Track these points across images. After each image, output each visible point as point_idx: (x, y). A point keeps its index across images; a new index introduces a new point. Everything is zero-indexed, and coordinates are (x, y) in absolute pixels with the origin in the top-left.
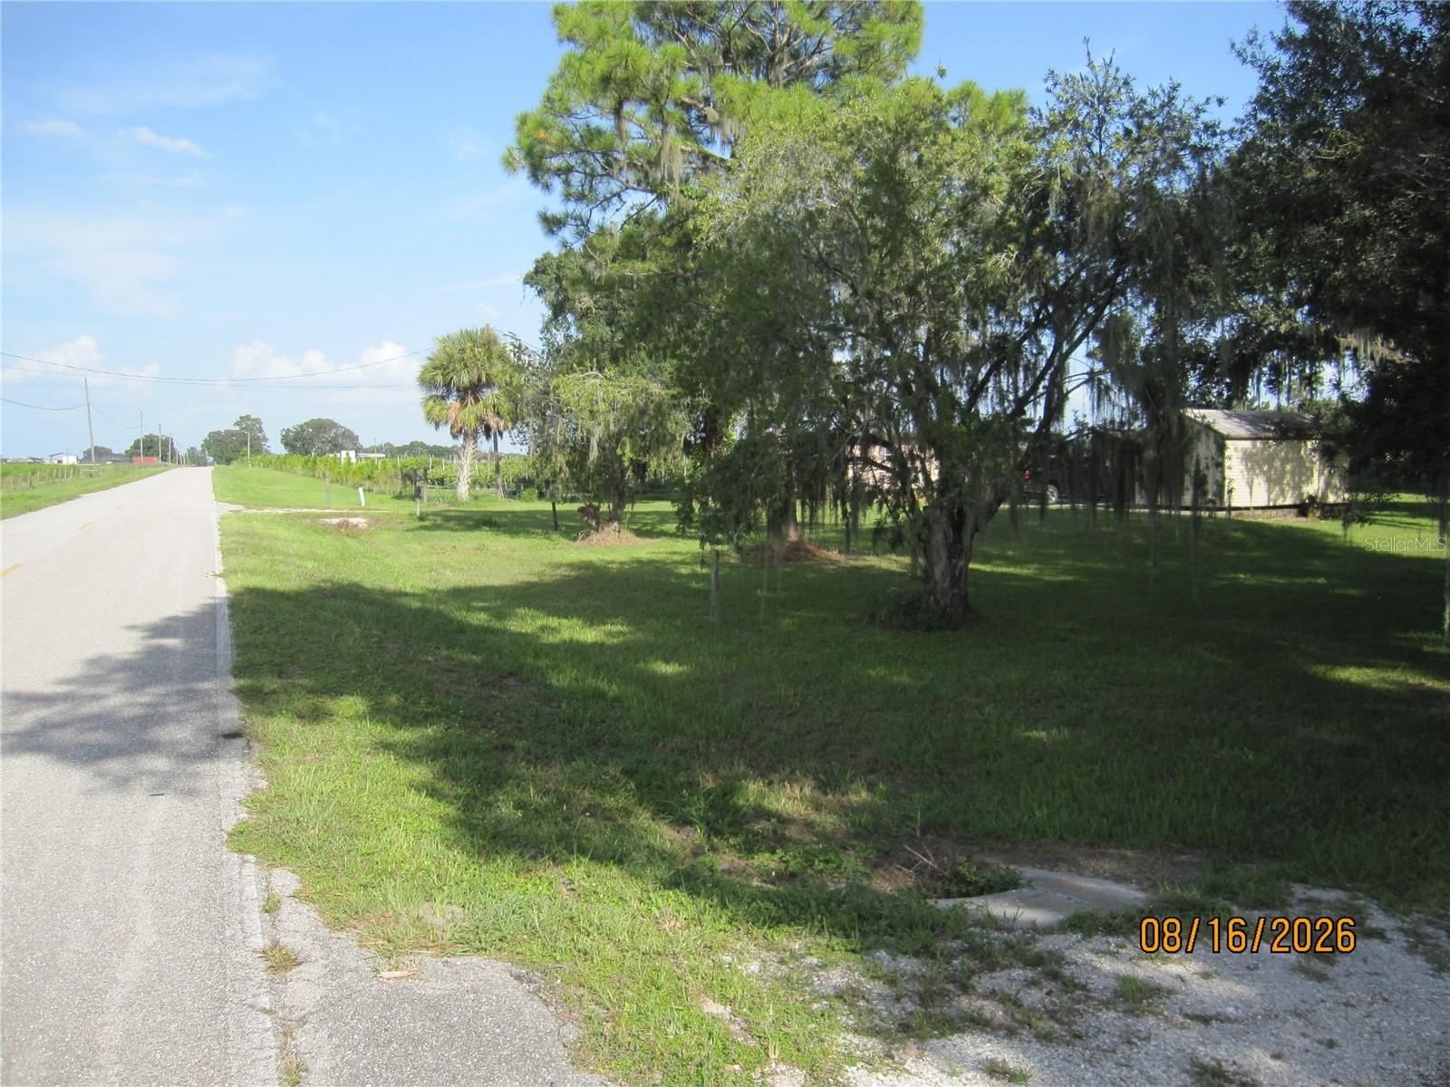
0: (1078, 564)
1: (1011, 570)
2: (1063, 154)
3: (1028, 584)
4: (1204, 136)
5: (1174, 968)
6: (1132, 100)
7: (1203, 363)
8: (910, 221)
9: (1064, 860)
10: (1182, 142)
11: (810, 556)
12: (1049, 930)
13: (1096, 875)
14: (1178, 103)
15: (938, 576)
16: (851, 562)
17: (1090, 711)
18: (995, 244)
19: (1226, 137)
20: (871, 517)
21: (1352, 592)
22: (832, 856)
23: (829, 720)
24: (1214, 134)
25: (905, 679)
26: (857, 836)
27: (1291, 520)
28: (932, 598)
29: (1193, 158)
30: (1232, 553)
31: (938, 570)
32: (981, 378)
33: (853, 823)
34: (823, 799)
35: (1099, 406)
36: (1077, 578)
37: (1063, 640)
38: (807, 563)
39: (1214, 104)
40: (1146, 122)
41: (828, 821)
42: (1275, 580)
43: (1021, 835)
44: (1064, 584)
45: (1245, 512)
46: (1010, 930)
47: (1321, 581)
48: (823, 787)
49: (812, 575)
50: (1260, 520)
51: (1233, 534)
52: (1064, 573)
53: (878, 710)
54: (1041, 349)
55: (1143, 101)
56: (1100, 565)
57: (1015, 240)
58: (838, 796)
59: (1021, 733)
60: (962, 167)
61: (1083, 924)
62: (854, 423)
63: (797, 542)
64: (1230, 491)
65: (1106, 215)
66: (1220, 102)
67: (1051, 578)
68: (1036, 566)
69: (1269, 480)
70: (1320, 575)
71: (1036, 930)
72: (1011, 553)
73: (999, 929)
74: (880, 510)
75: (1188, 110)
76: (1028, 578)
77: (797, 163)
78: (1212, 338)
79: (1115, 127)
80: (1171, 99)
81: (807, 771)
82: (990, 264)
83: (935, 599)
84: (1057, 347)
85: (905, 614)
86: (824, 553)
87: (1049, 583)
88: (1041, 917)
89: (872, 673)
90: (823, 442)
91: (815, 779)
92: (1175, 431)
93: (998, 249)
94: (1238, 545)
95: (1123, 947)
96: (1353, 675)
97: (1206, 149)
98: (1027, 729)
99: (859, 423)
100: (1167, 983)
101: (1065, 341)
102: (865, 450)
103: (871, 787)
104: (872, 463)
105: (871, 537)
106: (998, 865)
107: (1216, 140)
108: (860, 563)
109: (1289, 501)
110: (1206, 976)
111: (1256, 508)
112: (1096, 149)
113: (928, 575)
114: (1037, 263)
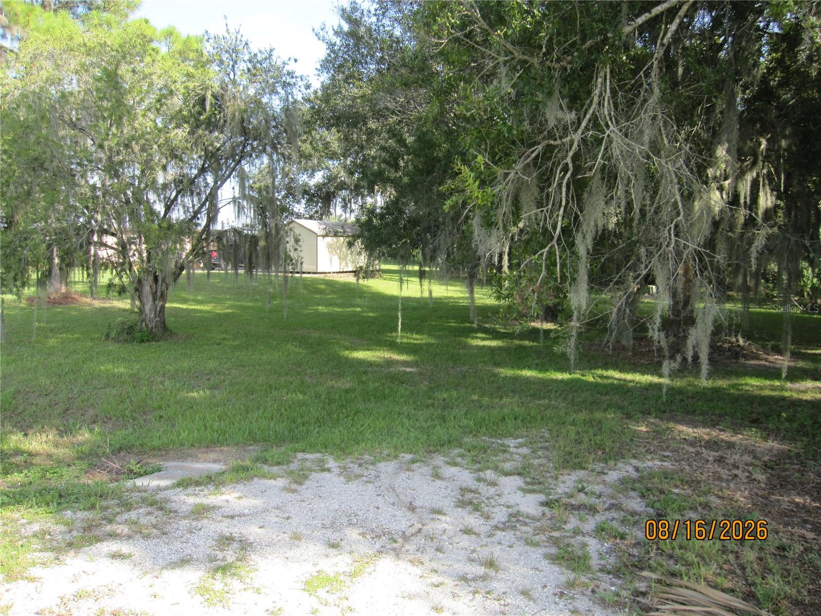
0: (236, 303)
1: (198, 307)
2: (214, 76)
3: (206, 315)
4: (288, 77)
5: (224, 497)
6: (250, 53)
7: (308, 195)
8: (125, 106)
9: (191, 456)
10: (277, 79)
11: (74, 301)
12: (167, 488)
13: (205, 461)
14: (274, 58)
15: (147, 311)
16: (101, 305)
17: (224, 381)
18: (176, 123)
19: (299, 79)
20: (105, 277)
21: (371, 314)
22: (58, 470)
23: (70, 396)
24: (292, 77)
25: (122, 370)
26: (79, 458)
27: (351, 279)
28: (144, 323)
29: (283, 88)
30: (318, 296)
31: (148, 307)
32: (172, 197)
33: (77, 452)
34: (61, 440)
35: (238, 217)
36: (234, 311)
37: (218, 344)
38: (73, 305)
39: (292, 61)
40: (259, 66)
41: (61, 452)
42: (336, 309)
43: (171, 446)
44: (227, 315)
45: (328, 275)
46: (145, 491)
47: (359, 309)
48: (61, 434)
49: (75, 313)
50: (335, 279)
51: (320, 286)
52: (227, 308)
53: (102, 388)
54: (207, 184)
55: (256, 55)
56: (248, 304)
57: (188, 122)
58: (71, 437)
59: (183, 394)
60: (159, 77)
61: (184, 484)
62: (93, 222)
63: (66, 293)
64: (302, 263)
65: (237, 114)
66: (296, 61)
67: (220, 311)
68: (213, 305)
69: (340, 258)
70: (358, 306)
71: (160, 489)
72: (200, 298)
73: (139, 491)
74: (112, 273)
75: (279, 63)
76: (208, 312)
77: (56, 62)
78: (312, 182)
79: (242, 66)
80: (271, 55)
81: (53, 426)
82: (173, 134)
83: (146, 324)
84: (216, 182)
85: (128, 333)
86: (84, 300)
87: (218, 314)
88: (163, 483)
89: (102, 368)
90: (72, 233)
91: (57, 430)
92: (273, 232)
93: (178, 126)
94: (322, 292)
95: (202, 491)
96: (360, 355)
97: (289, 84)
98: (187, 393)
99: (96, 221)
100: (218, 504)
101: (220, 180)
102: (100, 237)
103: (91, 431)
104: (106, 245)
105: (105, 289)
106: (155, 462)
107: (294, 80)
108: (107, 305)
109: (350, 269)
110: (240, 498)
111: (334, 273)
112: (232, 76)
113: (141, 311)
114: (200, 136)
